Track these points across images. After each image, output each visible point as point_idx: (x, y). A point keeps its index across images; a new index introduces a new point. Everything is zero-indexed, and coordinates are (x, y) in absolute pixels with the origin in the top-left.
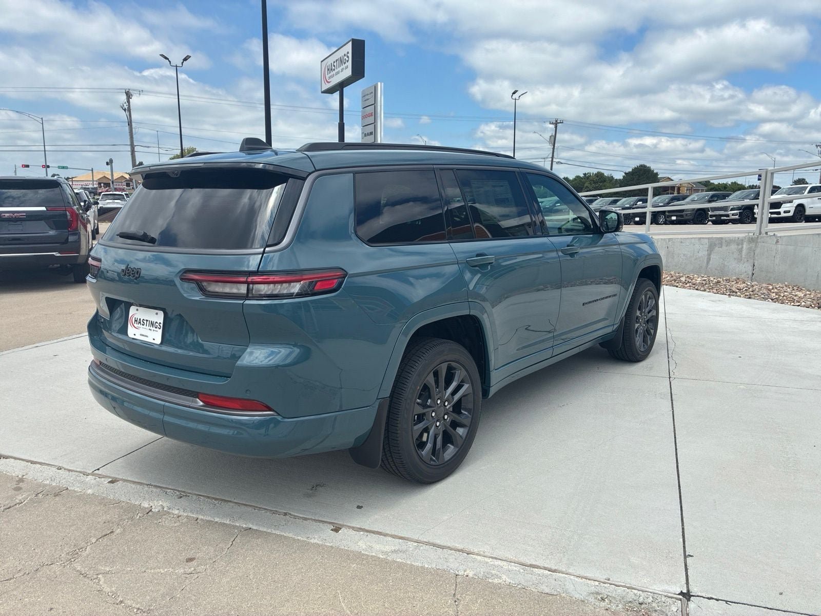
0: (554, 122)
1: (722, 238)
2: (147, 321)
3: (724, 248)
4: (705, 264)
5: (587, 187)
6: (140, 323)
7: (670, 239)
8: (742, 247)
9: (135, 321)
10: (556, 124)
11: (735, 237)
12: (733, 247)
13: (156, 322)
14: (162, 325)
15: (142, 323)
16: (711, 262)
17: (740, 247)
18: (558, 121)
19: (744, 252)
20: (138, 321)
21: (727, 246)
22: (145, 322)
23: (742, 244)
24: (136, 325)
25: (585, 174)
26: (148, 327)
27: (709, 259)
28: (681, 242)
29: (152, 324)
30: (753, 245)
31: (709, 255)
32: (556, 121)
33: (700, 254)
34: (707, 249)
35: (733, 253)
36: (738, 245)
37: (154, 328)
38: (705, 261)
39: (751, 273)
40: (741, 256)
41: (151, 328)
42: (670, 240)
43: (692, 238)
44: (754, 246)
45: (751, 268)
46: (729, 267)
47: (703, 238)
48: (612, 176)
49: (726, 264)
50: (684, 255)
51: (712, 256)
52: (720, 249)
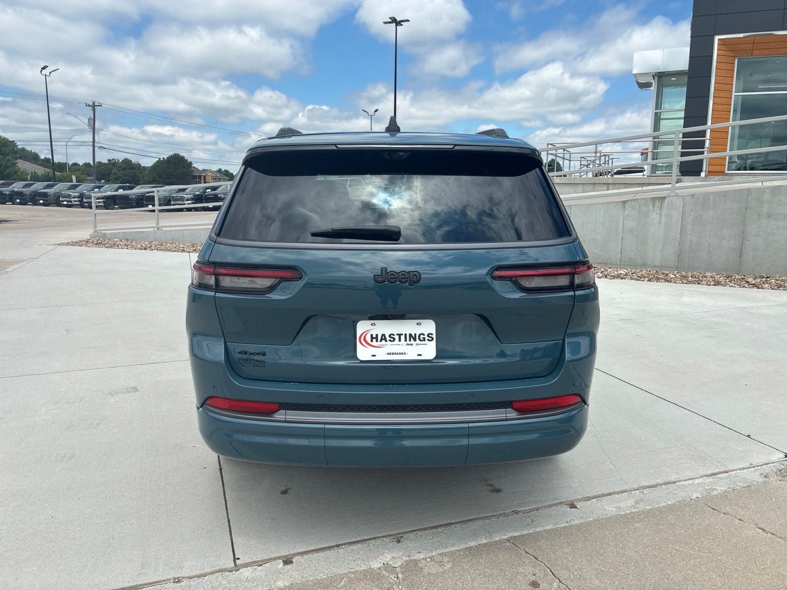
0: (91, 104)
2: (400, 334)
5: (115, 173)
6: (383, 339)
9: (373, 338)
10: (94, 107)
13: (422, 334)
15: (388, 338)
18: (96, 104)
20: (380, 338)
22: (396, 337)
24: (374, 343)
25: (109, 160)
26: (403, 342)
29: (413, 337)
32: (94, 103)
37: (418, 342)
41: (412, 342)
48: (139, 164)
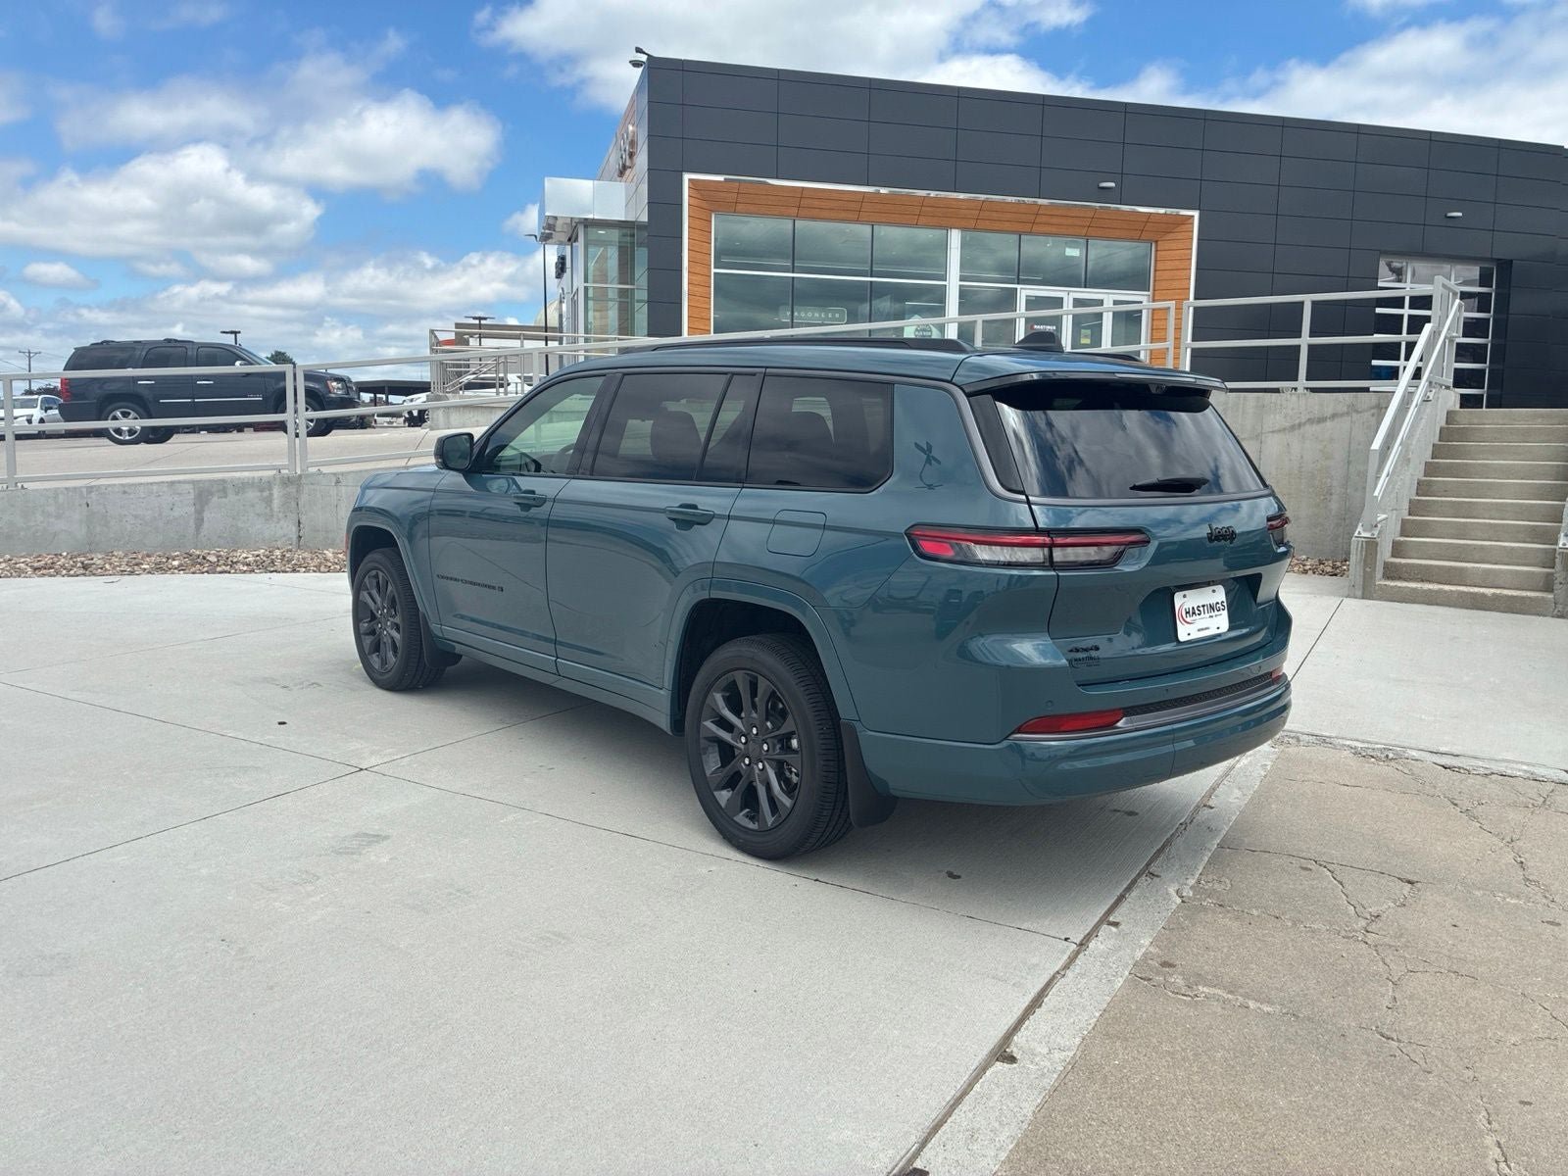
1: (224, 481)
2: (1203, 606)
3: (232, 497)
4: (192, 529)
6: (1194, 613)
7: (92, 487)
8: (271, 495)
9: (1187, 613)
11: (254, 478)
12: (252, 495)
13: (1218, 603)
14: (1225, 604)
15: (1197, 612)
16: (206, 525)
17: (266, 494)
19: (276, 503)
20: (1192, 612)
21: (237, 494)
22: (1201, 609)
23: (270, 489)
24: (1188, 619)
26: (1207, 615)
27: (199, 522)
28: (125, 492)
29: (1212, 607)
30: (292, 489)
31: (199, 512)
33: (176, 513)
34: (192, 502)
35: (253, 506)
36: (262, 491)
37: (1216, 612)
38: (192, 523)
39: (294, 537)
40: (271, 509)
41: (1213, 614)
42: (90, 489)
43: (151, 484)
44: (294, 490)
45: (294, 529)
46: (248, 530)
47: (179, 482)
49: (240, 525)
50: (136, 517)
51: (207, 515)
52: (224, 499)
